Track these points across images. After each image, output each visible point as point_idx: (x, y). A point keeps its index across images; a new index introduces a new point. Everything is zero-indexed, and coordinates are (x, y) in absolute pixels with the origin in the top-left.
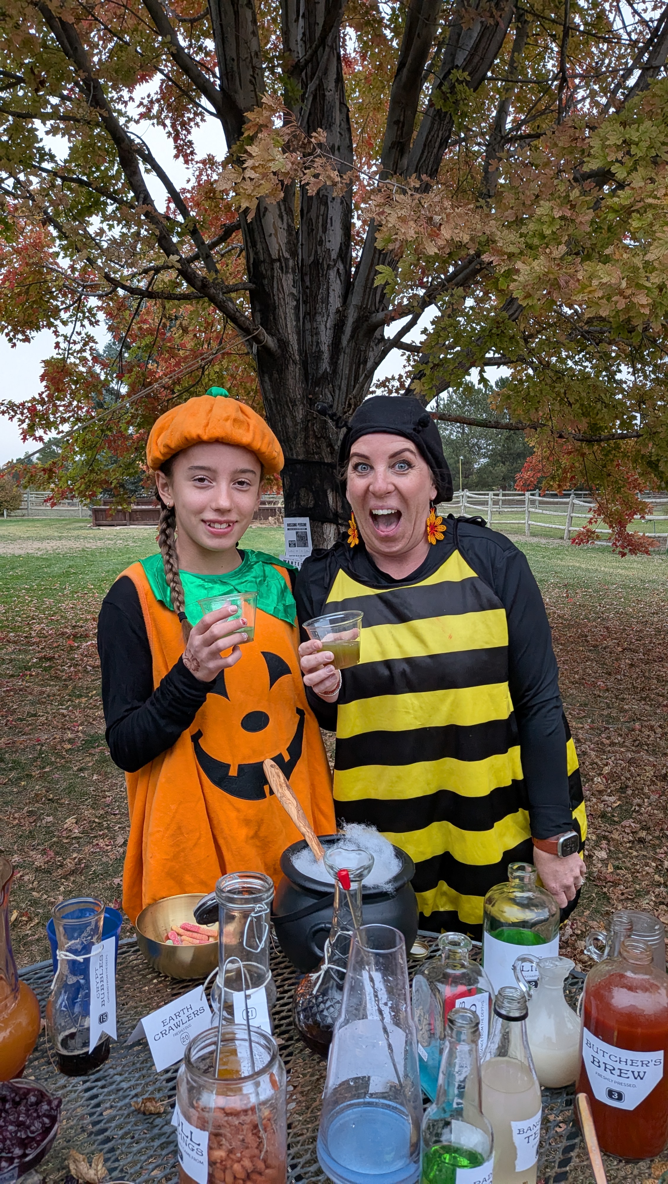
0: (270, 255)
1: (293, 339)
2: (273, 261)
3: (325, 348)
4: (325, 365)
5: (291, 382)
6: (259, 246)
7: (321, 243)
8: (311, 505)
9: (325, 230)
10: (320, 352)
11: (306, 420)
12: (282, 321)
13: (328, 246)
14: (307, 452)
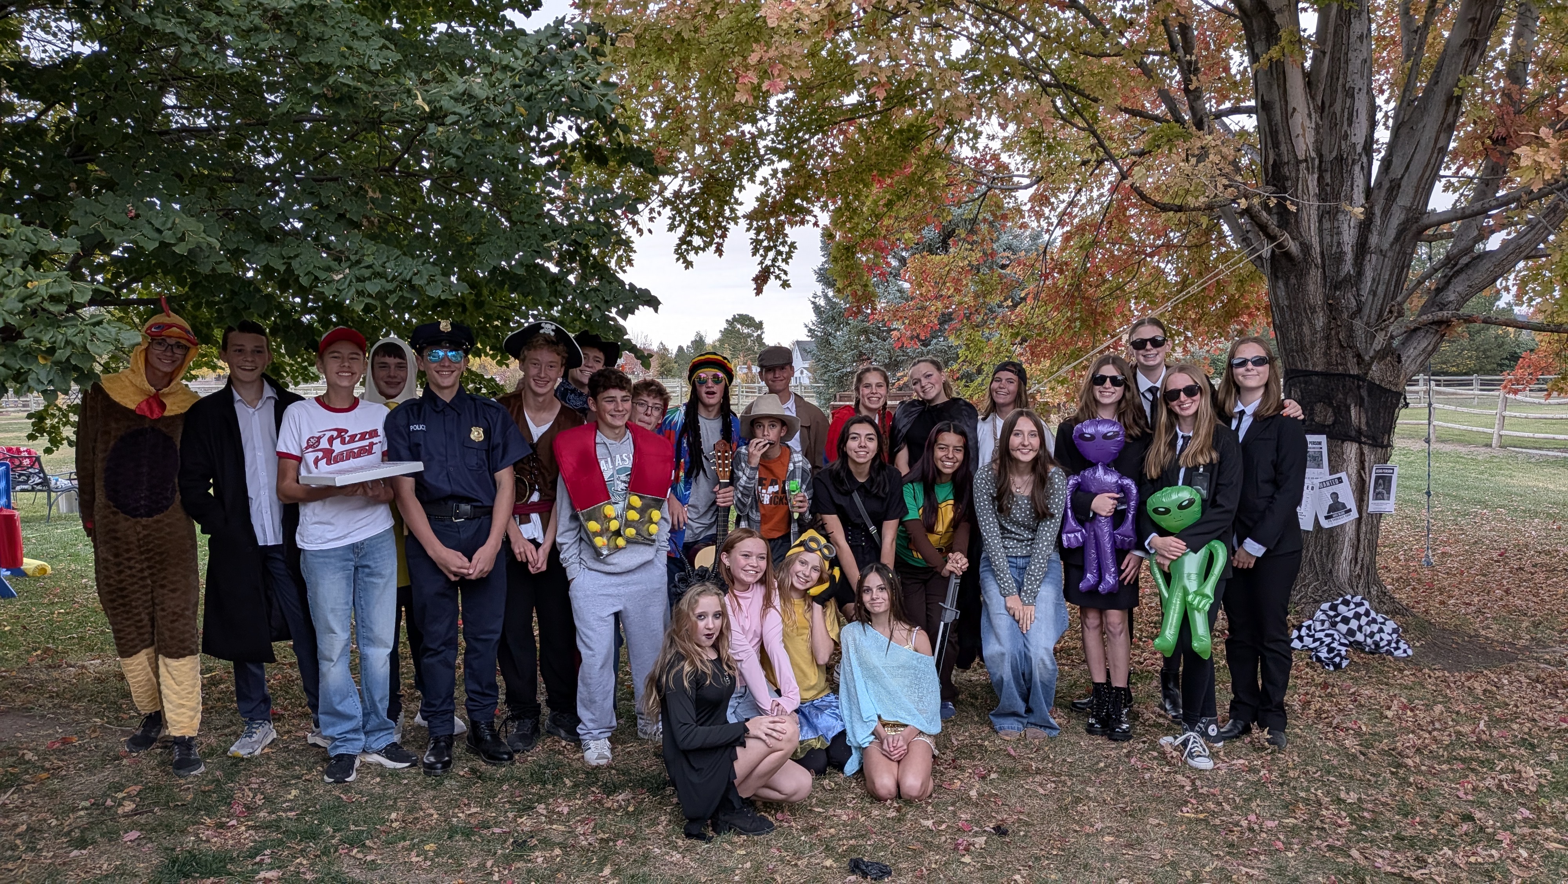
0: (1296, 157)
1: (1315, 241)
2: (1298, 162)
3: (1348, 249)
4: (1348, 267)
5: (1311, 288)
6: (1283, 148)
7: (1346, 137)
8: (1330, 421)
9: (1350, 124)
10: (1342, 253)
11: (1328, 328)
12: (1305, 224)
13: (1354, 139)
14: (1329, 363)
